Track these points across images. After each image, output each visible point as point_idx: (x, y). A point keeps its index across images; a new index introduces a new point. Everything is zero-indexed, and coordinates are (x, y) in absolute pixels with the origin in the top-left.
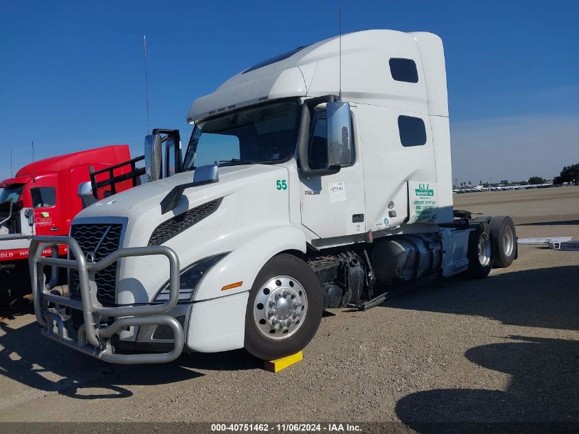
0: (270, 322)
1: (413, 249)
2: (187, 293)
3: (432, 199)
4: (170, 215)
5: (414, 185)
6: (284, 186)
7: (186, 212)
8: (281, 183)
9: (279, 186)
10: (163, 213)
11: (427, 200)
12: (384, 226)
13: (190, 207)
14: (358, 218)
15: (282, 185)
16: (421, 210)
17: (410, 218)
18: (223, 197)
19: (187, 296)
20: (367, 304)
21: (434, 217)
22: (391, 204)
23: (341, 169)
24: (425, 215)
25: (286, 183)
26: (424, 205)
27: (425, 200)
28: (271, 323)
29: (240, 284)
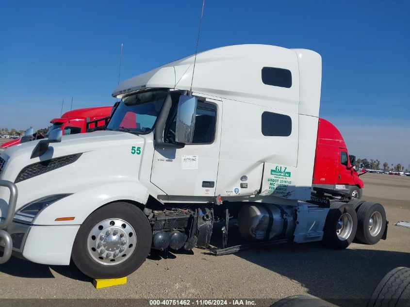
0: (99, 250)
1: (268, 215)
2: (31, 217)
3: (288, 179)
4: (37, 160)
5: (270, 166)
6: (138, 152)
7: (50, 160)
8: (136, 149)
9: (133, 151)
10: (31, 158)
11: (282, 179)
12: (233, 194)
13: (54, 157)
14: (207, 184)
15: (136, 150)
16: (275, 187)
17: (262, 191)
18: (82, 153)
19: (30, 220)
20: (219, 251)
21: (288, 194)
22: (244, 178)
23: (185, 146)
24: (279, 191)
25: (141, 150)
26: (279, 183)
27: (279, 179)
28: (99, 252)
29: (73, 218)
